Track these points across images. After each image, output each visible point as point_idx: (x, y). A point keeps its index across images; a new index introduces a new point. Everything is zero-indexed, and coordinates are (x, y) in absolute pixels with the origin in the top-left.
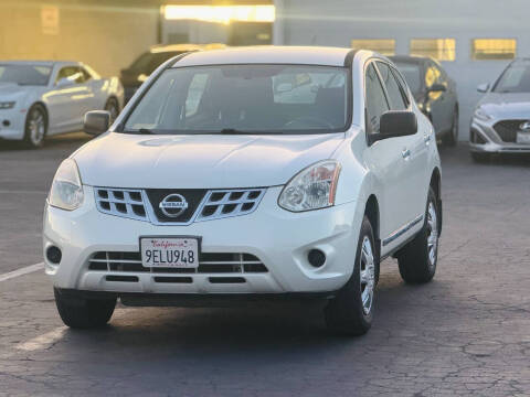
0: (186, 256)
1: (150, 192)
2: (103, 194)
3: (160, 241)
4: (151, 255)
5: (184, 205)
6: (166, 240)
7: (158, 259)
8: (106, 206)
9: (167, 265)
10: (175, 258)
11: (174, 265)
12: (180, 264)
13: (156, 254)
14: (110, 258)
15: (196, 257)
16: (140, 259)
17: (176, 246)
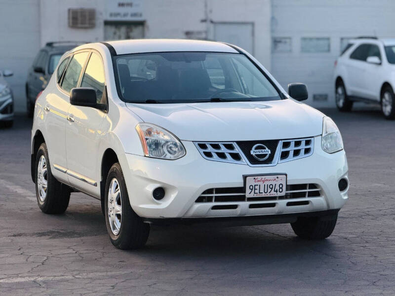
0: (277, 188)
1: (240, 143)
2: (203, 146)
3: (259, 178)
4: (253, 188)
5: (268, 151)
6: (263, 177)
7: (257, 191)
8: (209, 155)
9: (264, 195)
10: (269, 190)
11: (268, 195)
12: (273, 194)
13: (256, 187)
14: (216, 193)
15: (284, 188)
16: (245, 192)
17: (271, 180)
